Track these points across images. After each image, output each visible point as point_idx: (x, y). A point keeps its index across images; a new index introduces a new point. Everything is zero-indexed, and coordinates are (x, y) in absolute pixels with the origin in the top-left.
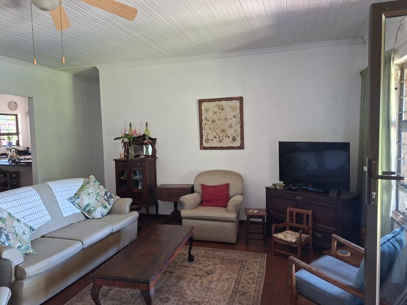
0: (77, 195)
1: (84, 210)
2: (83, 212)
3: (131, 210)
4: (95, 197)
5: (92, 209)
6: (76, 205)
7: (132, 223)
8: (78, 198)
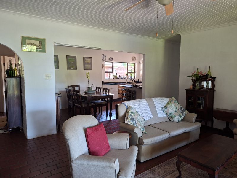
0: (165, 107)
1: (169, 116)
2: (168, 117)
3: (196, 121)
4: (175, 109)
5: (173, 116)
6: (165, 112)
7: (196, 129)
8: (166, 108)
